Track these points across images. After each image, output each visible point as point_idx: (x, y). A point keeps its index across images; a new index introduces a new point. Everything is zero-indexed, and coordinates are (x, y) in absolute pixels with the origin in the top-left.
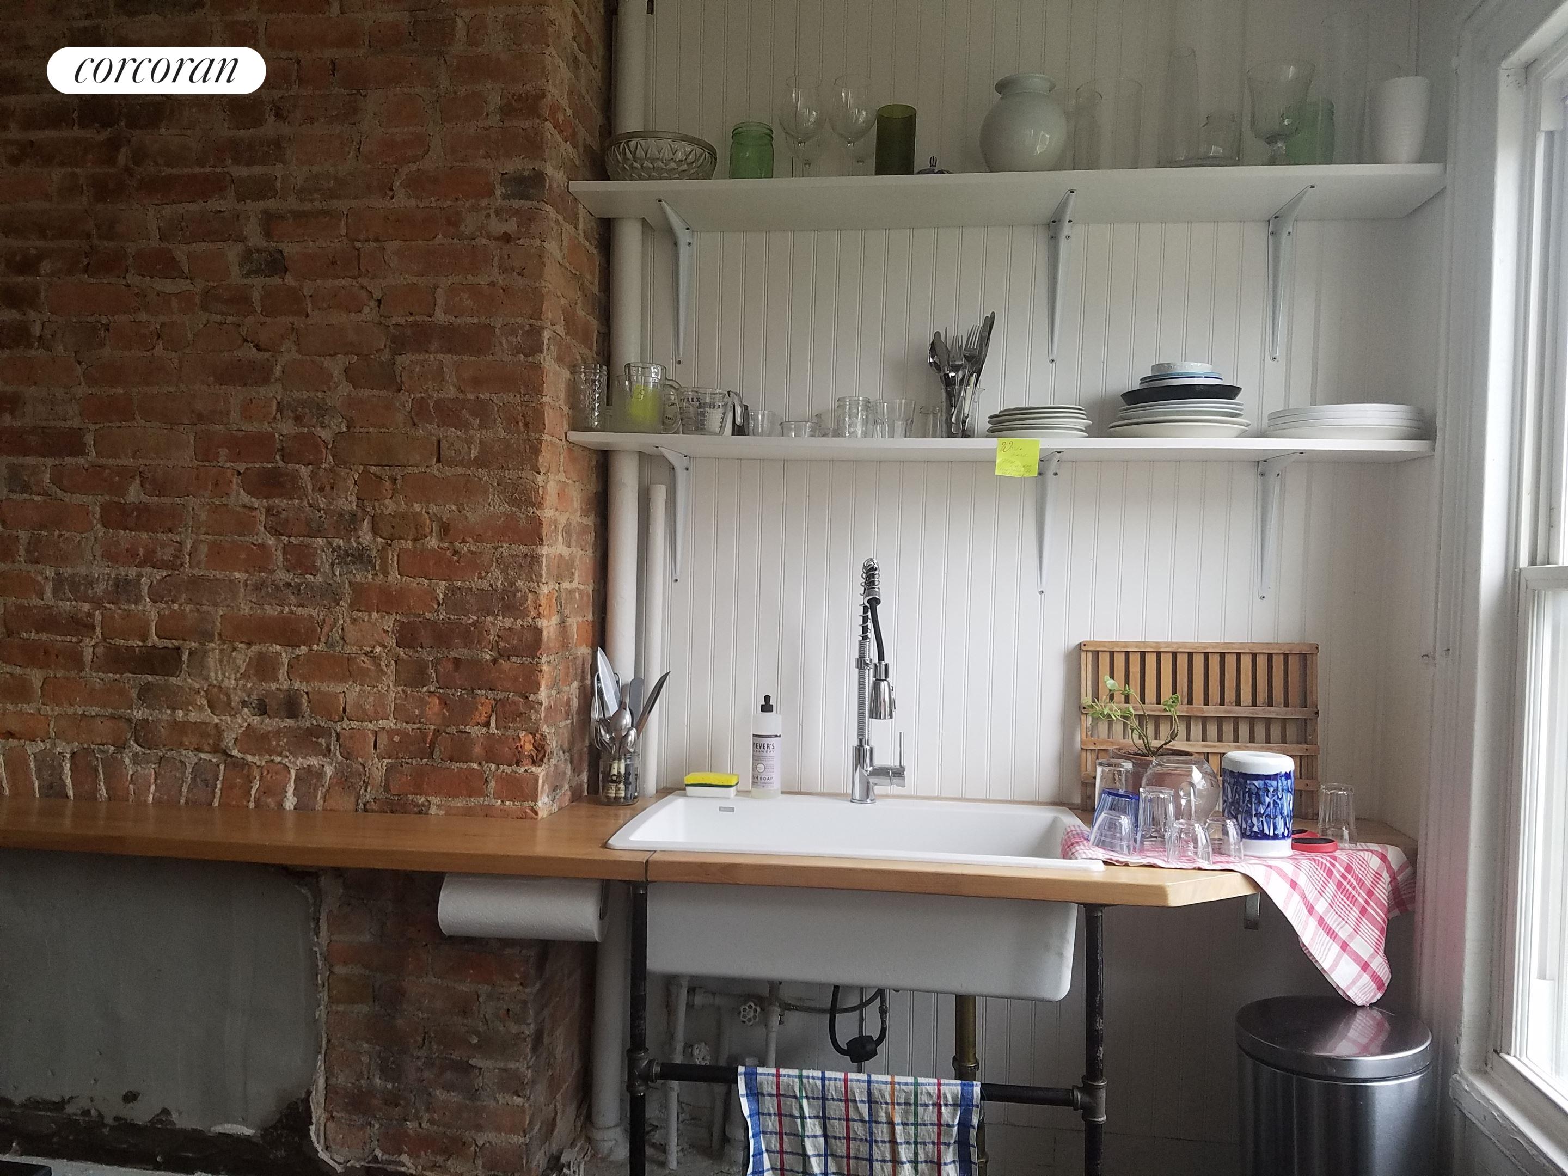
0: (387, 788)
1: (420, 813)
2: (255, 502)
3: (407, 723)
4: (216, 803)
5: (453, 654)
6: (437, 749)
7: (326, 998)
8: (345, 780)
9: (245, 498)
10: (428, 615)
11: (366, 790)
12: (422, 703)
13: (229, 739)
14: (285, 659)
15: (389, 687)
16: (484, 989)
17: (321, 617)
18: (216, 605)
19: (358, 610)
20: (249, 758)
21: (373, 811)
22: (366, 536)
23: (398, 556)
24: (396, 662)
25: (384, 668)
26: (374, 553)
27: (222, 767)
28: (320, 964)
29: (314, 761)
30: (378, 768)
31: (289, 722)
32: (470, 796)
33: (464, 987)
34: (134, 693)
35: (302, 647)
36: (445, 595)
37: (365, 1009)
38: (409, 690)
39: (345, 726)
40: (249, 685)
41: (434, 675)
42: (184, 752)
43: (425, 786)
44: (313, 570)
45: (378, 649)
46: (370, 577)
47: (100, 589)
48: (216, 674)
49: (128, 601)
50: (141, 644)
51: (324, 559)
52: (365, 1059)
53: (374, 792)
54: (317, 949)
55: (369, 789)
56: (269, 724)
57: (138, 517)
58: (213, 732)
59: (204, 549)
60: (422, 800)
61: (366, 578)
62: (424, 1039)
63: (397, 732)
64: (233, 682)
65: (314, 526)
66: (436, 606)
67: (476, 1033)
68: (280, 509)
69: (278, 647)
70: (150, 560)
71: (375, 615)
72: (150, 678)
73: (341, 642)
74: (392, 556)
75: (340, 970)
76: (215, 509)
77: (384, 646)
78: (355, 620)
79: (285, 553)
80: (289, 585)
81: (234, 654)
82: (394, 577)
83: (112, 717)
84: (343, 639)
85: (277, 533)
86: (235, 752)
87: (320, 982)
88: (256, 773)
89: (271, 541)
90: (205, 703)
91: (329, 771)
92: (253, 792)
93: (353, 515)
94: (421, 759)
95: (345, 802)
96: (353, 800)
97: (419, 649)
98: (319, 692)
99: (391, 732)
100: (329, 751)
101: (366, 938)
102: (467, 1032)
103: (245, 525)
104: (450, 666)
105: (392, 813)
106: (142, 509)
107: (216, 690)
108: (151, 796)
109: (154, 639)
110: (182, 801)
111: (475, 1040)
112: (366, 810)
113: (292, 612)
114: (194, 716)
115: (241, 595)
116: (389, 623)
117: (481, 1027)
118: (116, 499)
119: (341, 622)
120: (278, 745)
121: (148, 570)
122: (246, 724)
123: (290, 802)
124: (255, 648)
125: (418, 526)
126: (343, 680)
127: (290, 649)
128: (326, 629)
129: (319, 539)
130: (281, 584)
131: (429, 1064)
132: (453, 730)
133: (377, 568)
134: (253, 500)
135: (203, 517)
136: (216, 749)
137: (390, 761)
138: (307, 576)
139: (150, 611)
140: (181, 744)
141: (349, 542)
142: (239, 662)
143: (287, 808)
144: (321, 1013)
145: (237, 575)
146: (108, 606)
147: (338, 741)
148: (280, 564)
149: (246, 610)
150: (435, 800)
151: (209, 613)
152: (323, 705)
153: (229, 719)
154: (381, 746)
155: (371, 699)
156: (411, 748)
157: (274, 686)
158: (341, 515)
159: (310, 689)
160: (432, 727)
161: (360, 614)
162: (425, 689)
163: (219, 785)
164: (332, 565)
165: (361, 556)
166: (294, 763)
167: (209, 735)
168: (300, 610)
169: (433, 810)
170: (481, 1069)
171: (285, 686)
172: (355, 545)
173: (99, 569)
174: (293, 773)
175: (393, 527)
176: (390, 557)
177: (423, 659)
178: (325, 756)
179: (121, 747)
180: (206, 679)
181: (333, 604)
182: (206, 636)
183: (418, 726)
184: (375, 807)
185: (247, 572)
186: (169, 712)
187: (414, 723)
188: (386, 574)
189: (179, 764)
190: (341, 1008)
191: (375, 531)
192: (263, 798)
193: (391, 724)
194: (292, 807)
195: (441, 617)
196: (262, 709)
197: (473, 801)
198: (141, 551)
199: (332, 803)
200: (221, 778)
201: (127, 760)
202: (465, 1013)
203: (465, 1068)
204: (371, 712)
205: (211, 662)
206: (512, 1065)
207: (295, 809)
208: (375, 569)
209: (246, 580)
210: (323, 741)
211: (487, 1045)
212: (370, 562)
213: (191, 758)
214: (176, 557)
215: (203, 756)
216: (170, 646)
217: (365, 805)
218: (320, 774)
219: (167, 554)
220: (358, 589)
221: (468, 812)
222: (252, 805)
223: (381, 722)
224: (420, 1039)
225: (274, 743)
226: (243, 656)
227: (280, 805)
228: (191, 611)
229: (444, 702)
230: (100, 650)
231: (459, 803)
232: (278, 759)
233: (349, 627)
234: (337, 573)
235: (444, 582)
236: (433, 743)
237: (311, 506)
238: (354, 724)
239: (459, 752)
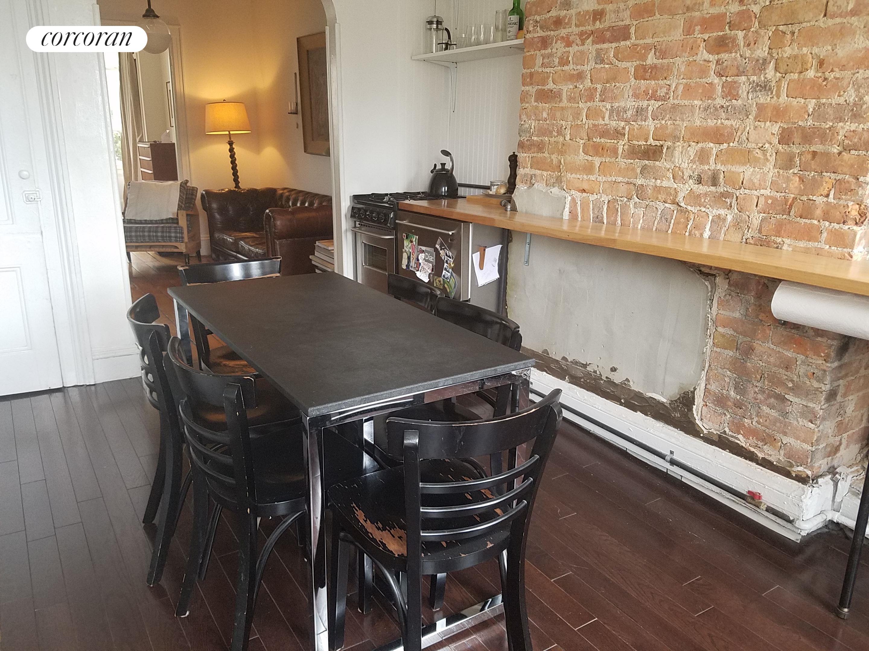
0: (760, 231)
1: (777, 248)
2: (711, 57)
3: (777, 192)
4: (670, 232)
5: (813, 149)
6: (793, 210)
7: (712, 343)
8: (737, 224)
9: (706, 56)
10: (800, 123)
11: (748, 231)
12: (788, 180)
13: (680, 198)
14: (714, 152)
15: (770, 169)
16: (801, 357)
17: (737, 126)
18: (683, 120)
19: (759, 121)
20: (689, 208)
21: (750, 244)
22: (770, 72)
23: (788, 84)
24: (776, 153)
25: (769, 157)
26: (773, 84)
27: (675, 212)
28: (710, 324)
29: (722, 212)
30: (756, 219)
31: (713, 189)
32: (809, 241)
33: (789, 354)
34: (639, 170)
35: (725, 144)
36: (814, 109)
37: (731, 353)
38: (781, 172)
39: (741, 192)
40: (694, 167)
41: (798, 162)
42: (658, 203)
43: (783, 232)
44: (736, 97)
45: (767, 145)
46: (769, 99)
47: (629, 113)
48: (679, 160)
49: (642, 120)
50: (645, 143)
51: (743, 90)
52: (727, 379)
53: (752, 232)
54: (709, 316)
55: (750, 231)
56: (702, 189)
57: (651, 72)
58: (673, 192)
59: (681, 88)
60: (779, 240)
61: (766, 100)
62: (761, 377)
63: (770, 197)
64: (686, 164)
65: (741, 69)
66: (806, 117)
67: (792, 381)
68: (724, 60)
69: (712, 145)
70: (654, 97)
71: (768, 123)
72: (647, 162)
73: (747, 141)
74: (784, 85)
75: (720, 329)
76: (689, 64)
77: (771, 144)
78: (756, 127)
79: (723, 87)
80: (723, 107)
81: (689, 148)
82: (783, 98)
83: (628, 183)
84: (748, 139)
85: (720, 75)
86: (682, 204)
87: (708, 333)
88: (692, 217)
89: (716, 80)
90: (672, 176)
91: (729, 218)
92: (689, 227)
93: (765, 60)
94: (783, 215)
95: (736, 237)
96: (740, 236)
97: (792, 145)
98: (730, 171)
99: (767, 198)
100: (731, 206)
101: (737, 315)
102: (787, 379)
103: (703, 72)
104: (809, 156)
105: (761, 245)
106: (654, 67)
107: (677, 169)
108: (640, 225)
109: (651, 141)
110: (654, 229)
111: (790, 385)
112: (746, 243)
113: (722, 124)
114: (665, 184)
115: (697, 114)
116: (776, 128)
117: (795, 378)
118: (642, 63)
119: (748, 128)
120: (705, 201)
121: (653, 102)
122: (690, 189)
123: (707, 234)
124: (700, 145)
125: (804, 63)
126: (744, 164)
127: (718, 145)
128: (739, 134)
129: (743, 77)
130: (718, 106)
131: (762, 391)
132: (805, 198)
133: (774, 93)
134: (710, 56)
135: (683, 69)
136: (674, 202)
137: (764, 215)
138: (733, 101)
139: (651, 125)
140: (657, 198)
141: (760, 77)
142: (691, 153)
143: (705, 237)
144: (708, 350)
145: (696, 102)
146: (632, 123)
147: (736, 201)
148: (719, 94)
149: (698, 123)
150: (787, 241)
151: (679, 125)
152: (731, 180)
153: (682, 185)
154: (760, 205)
155: (758, 177)
156: (778, 208)
157: (707, 167)
158: (758, 60)
159: (725, 170)
160: (793, 196)
161: (759, 123)
162: (791, 171)
163: (673, 221)
164: (748, 93)
165: (765, 86)
166: (712, 212)
167: (671, 194)
168: (726, 122)
169: (785, 247)
170: (792, 402)
171: (712, 168)
172: (763, 79)
173: (630, 104)
174: (711, 218)
175: (788, 65)
176: (783, 85)
177: (793, 152)
178: (728, 209)
179: (630, 199)
180: (673, 163)
181: (745, 118)
182: (676, 138)
183: (783, 194)
184: (752, 242)
185: (701, 100)
186: (654, 181)
187: (781, 192)
188: (778, 96)
189: (655, 209)
190: (718, 350)
191: (776, 69)
192: (693, 231)
193: (767, 192)
194: (707, 237)
195: (809, 124)
196: (699, 181)
197: (811, 244)
198: (650, 92)
199: (728, 237)
200: (674, 218)
201: (631, 206)
202: (787, 368)
203: (782, 399)
204: (757, 185)
205: (677, 153)
206: (811, 405)
207: (709, 238)
208: (772, 93)
209: (700, 105)
210: (728, 200)
211: (797, 390)
212: (770, 89)
213: (661, 206)
214: (667, 93)
215: (667, 205)
216: (659, 144)
217: (746, 240)
218: (725, 220)
219: (661, 92)
220: (761, 108)
221: (807, 251)
222: (687, 234)
223: (762, 191)
224: (759, 377)
225: (703, 200)
226: (693, 149)
227: (701, 235)
228: (671, 124)
229: (802, 179)
230: (626, 147)
231: (802, 244)
232: (703, 209)
233: (752, 132)
234: (750, 98)
235: (814, 100)
236: (791, 206)
237: (741, 56)
238: (747, 191)
239: (806, 213)
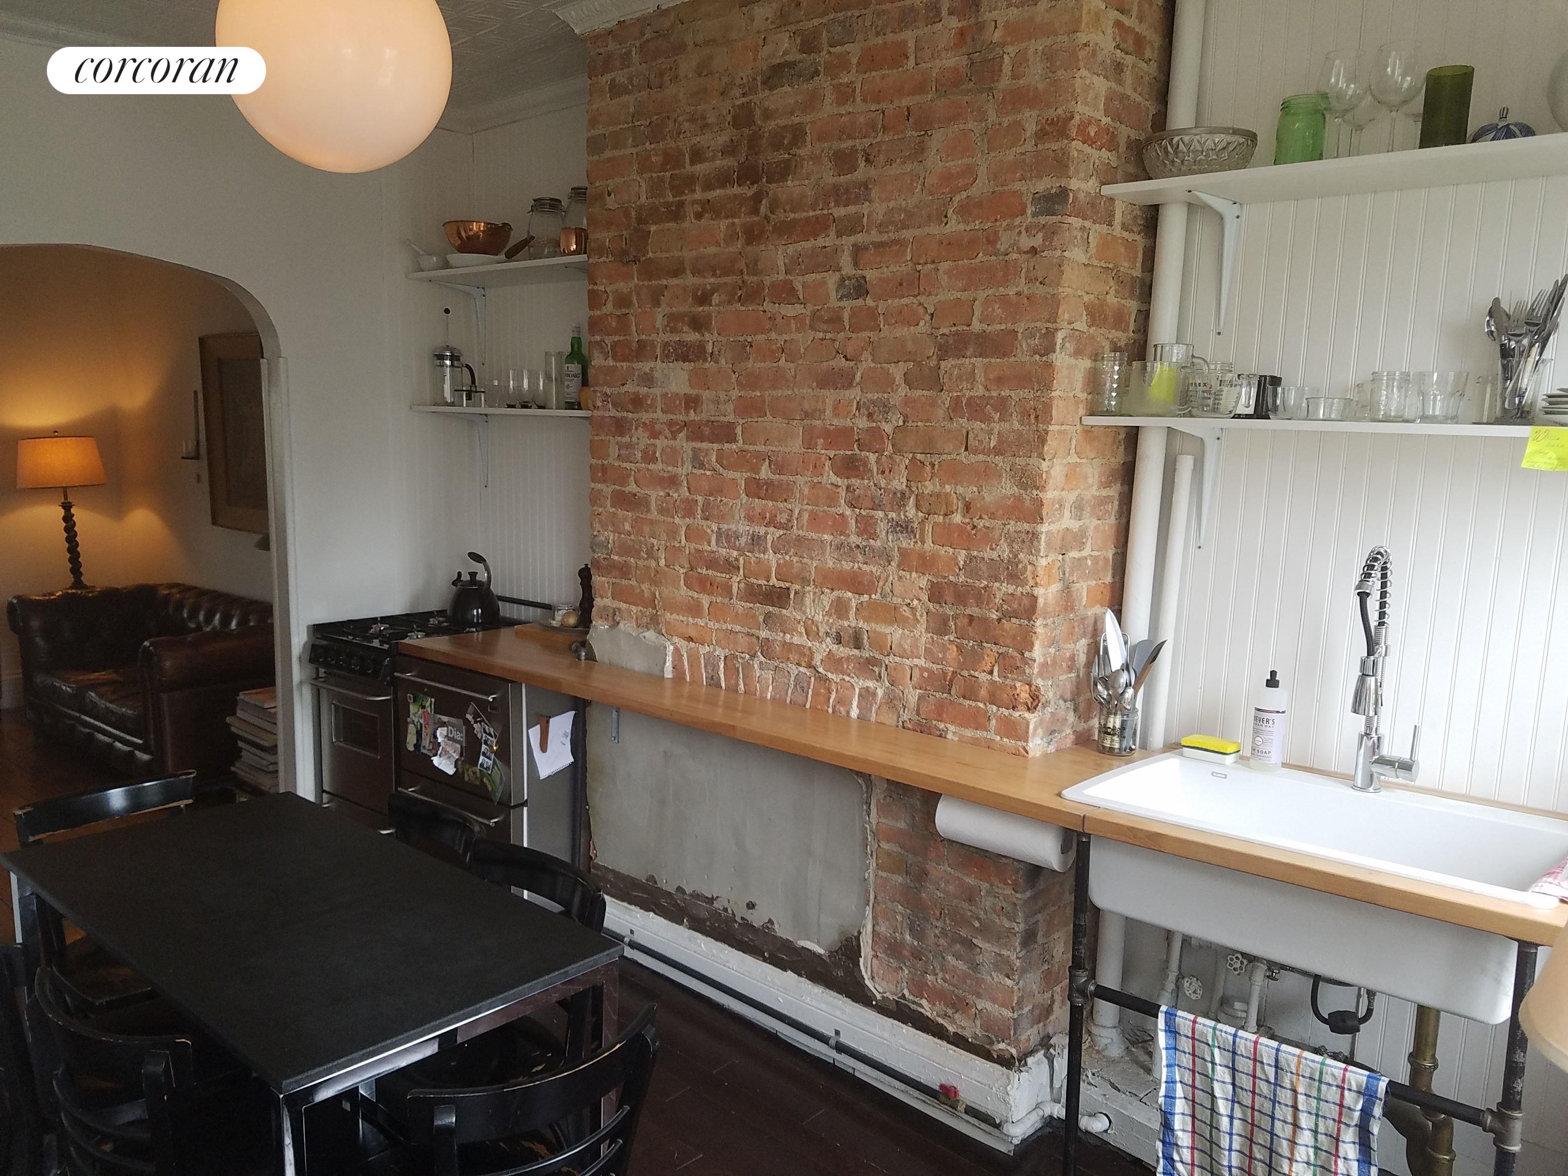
0: (918, 714)
1: (940, 736)
2: (839, 481)
3: (933, 663)
4: (808, 706)
5: (968, 612)
6: (953, 687)
7: (875, 865)
8: (892, 702)
9: (834, 478)
10: (951, 578)
11: (904, 712)
12: (944, 649)
13: (817, 661)
14: (853, 604)
15: (921, 633)
16: (985, 886)
17: (879, 573)
18: (812, 558)
19: (903, 570)
20: (830, 675)
21: (909, 729)
22: (911, 511)
23: (933, 528)
24: (927, 613)
25: (919, 619)
26: (915, 525)
27: (813, 679)
28: (869, 838)
29: (871, 684)
30: (912, 696)
31: (856, 652)
32: (976, 729)
33: (970, 881)
34: (761, 619)
35: (865, 596)
36: (965, 562)
37: (900, 879)
38: (935, 637)
39: (891, 660)
40: (831, 621)
41: (953, 627)
42: (790, 665)
43: (944, 715)
44: (874, 536)
45: (915, 602)
46: (912, 544)
47: (743, 541)
48: (811, 610)
49: (760, 552)
50: (766, 583)
51: (882, 528)
52: (899, 917)
53: (909, 714)
54: (867, 826)
55: (906, 711)
56: (843, 651)
57: (767, 490)
58: (807, 653)
59: (806, 516)
60: (942, 726)
61: (909, 544)
62: (941, 914)
63: (926, 670)
64: (821, 617)
65: (877, 501)
66: (957, 571)
67: (979, 919)
68: (855, 487)
69: (850, 594)
70: (772, 523)
71: (914, 574)
72: (771, 609)
73: (891, 594)
74: (928, 528)
75: (884, 845)
76: (814, 486)
77: (919, 600)
78: (901, 577)
79: (857, 521)
80: (858, 547)
81: (822, 596)
82: (929, 545)
83: (748, 634)
84: (892, 591)
85: (853, 506)
86: (821, 670)
87: (869, 852)
88: (834, 687)
89: (848, 512)
90: (803, 631)
91: (880, 692)
92: (831, 701)
93: (903, 494)
94: (943, 693)
95: (889, 719)
96: (896, 718)
97: (944, 605)
98: (875, 631)
99: (922, 669)
100: (880, 677)
101: (902, 825)
102: (971, 916)
103: (832, 500)
104: (966, 621)
105: (921, 732)
106: (769, 483)
107: (810, 622)
108: (769, 694)
109: (773, 581)
110: (788, 701)
111: (977, 925)
112: (904, 727)
113: (859, 568)
114: (796, 640)
115: (828, 552)
116: (923, 582)
117: (982, 916)
118: (754, 476)
119: (891, 578)
120: (848, 668)
121: (772, 529)
122: (828, 650)
123: (854, 713)
124: (836, 593)
125: (948, 504)
126: (891, 623)
127: (857, 596)
128: (881, 584)
129: (880, 512)
130: (853, 546)
131: (944, 933)
132: (965, 673)
133: (917, 537)
134: (838, 479)
135: (806, 492)
136: (810, 666)
137: (920, 691)
138: (871, 540)
139: (772, 559)
140: (788, 659)
141: (899, 515)
142: (825, 603)
143: (852, 716)
144: (870, 875)
145: (826, 537)
146: (747, 554)
147: (886, 670)
148: (853, 530)
149: (830, 564)
150: (952, 728)
151: (807, 564)
152: (878, 643)
153: (818, 644)
154: (914, 679)
155: (909, 641)
156: (936, 684)
157: (846, 623)
158: (895, 493)
159: (869, 629)
160: (951, 669)
161: (904, 573)
162: (947, 638)
163: (810, 693)
164: (887, 532)
165: (907, 527)
166: (857, 683)
167: (805, 655)
168: (865, 567)
169: (950, 736)
170: (981, 948)
171: (853, 625)
172: (903, 517)
173: (743, 528)
174: (857, 690)
175: (930, 504)
176: (927, 528)
177: (946, 614)
178: (877, 681)
179: (753, 656)
180: (804, 613)
181: (887, 564)
182: (805, 581)
183: (941, 666)
184: (909, 726)
185: (832, 534)
186: (781, 634)
187: (938, 664)
188: (923, 542)
189: (786, 673)
190: (884, 874)
191: (918, 507)
192: (837, 707)
193: (921, 662)
194: (856, 717)
195: (961, 580)
196: (839, 640)
197: (979, 734)
198: (768, 515)
199: (882, 719)
200: (812, 687)
201: (756, 666)
202: (970, 900)
203: (970, 945)
204: (908, 652)
205: (808, 601)
206: (1005, 952)
207: (858, 718)
208: (915, 537)
209: (831, 542)
210: (876, 669)
211: (986, 930)
212: (912, 532)
213: (794, 670)
214: (789, 521)
215: (801, 669)
216: (784, 587)
217: (903, 723)
218: (874, 695)
219: (782, 518)
220: (904, 553)
221: (975, 742)
222: (830, 710)
223: (915, 660)
224: (938, 913)
225: (845, 666)
226: (828, 598)
227: (848, 712)
228: (797, 562)
229: (960, 648)
230: (742, 585)
231: (969, 733)
232: (847, 679)
233: (896, 583)
234: (890, 540)
235: (964, 551)
236: (951, 681)
237: (875, 485)
238: (897, 659)
239: (970, 693)
